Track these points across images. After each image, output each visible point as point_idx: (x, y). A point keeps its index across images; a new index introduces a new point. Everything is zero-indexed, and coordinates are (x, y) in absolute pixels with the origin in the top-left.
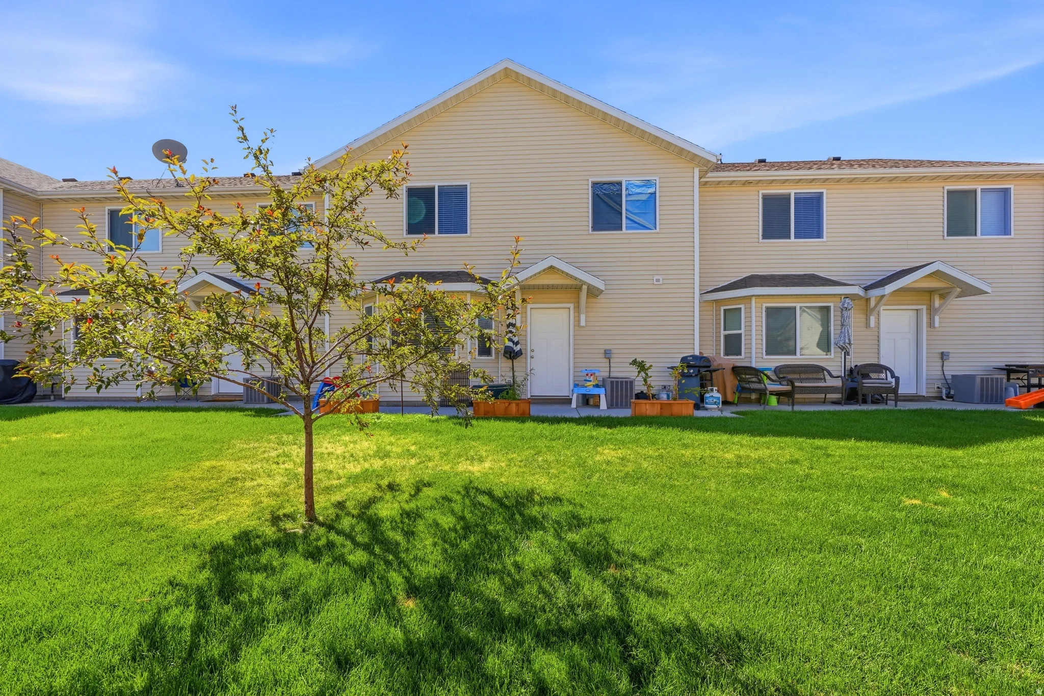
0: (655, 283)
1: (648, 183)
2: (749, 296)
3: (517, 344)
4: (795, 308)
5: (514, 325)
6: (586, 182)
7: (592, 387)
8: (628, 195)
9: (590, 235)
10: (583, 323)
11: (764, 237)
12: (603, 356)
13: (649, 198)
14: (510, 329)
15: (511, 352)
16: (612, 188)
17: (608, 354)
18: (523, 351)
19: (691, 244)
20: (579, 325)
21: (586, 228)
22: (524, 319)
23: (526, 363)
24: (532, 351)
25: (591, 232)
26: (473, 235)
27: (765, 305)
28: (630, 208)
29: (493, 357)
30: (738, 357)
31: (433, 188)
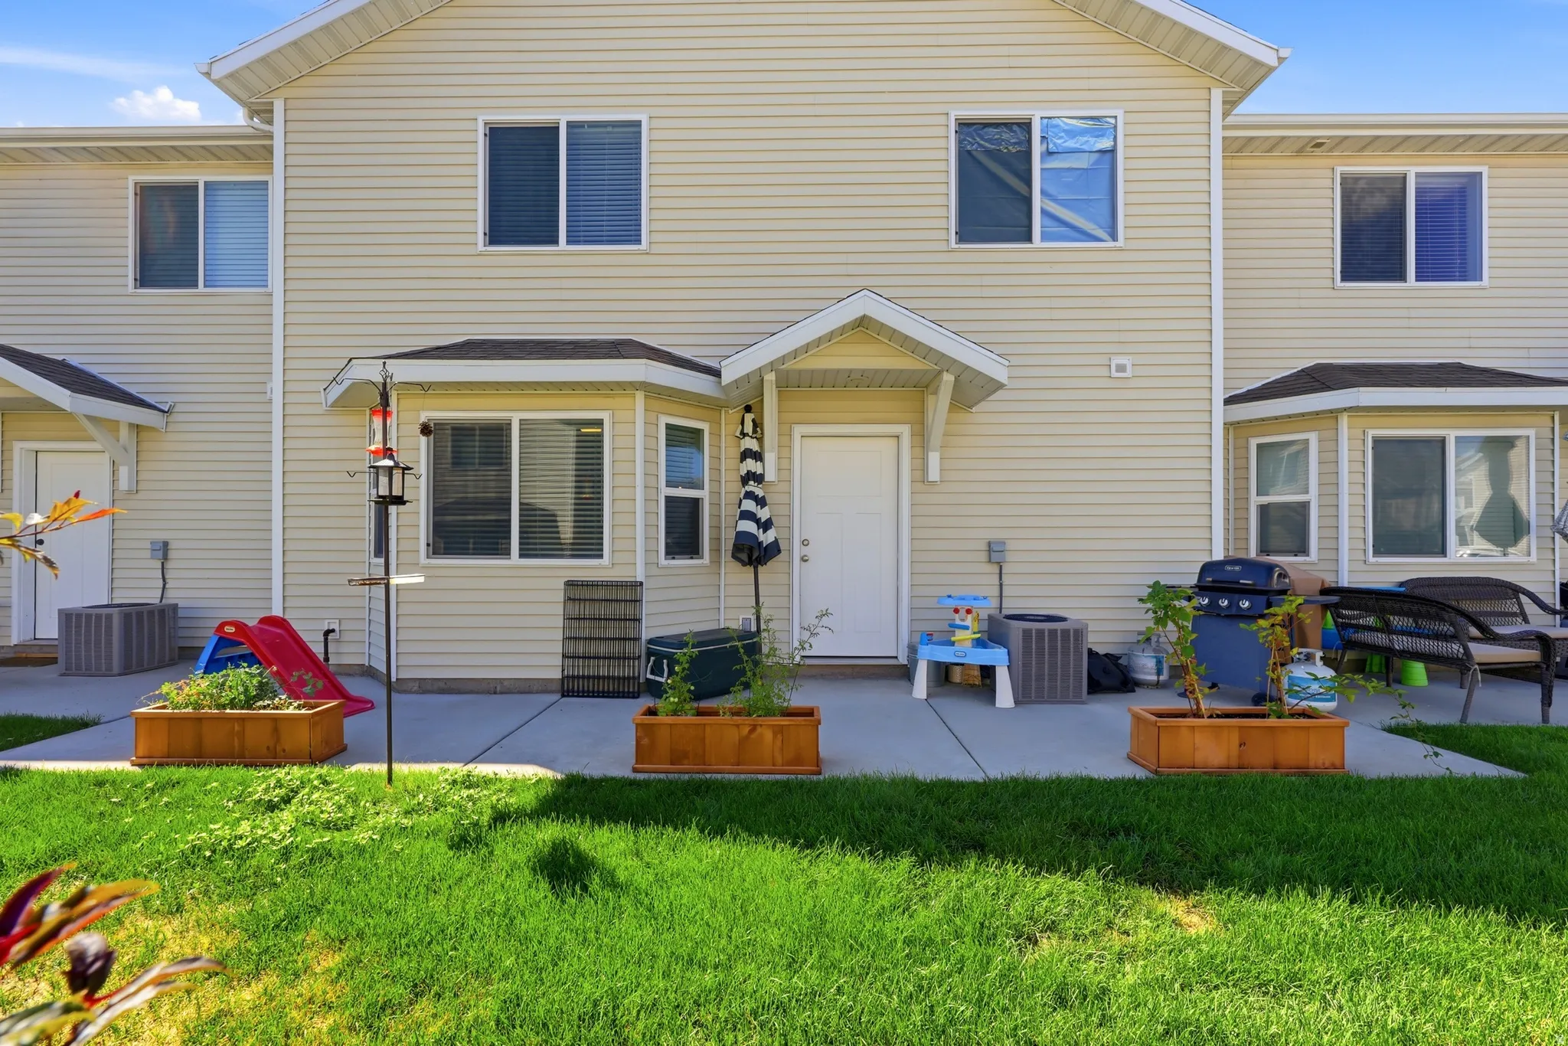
0: (1115, 374)
1: (1098, 125)
2: (1331, 411)
3: (766, 526)
4: (1442, 441)
5: (759, 478)
6: (942, 120)
7: (969, 644)
8: (1048, 154)
9: (953, 251)
10: (934, 474)
11: (1345, 277)
12: (983, 556)
13: (1096, 162)
14: (748, 488)
15: (751, 549)
16: (1005, 136)
17: (995, 553)
18: (783, 545)
19: (1205, 279)
20: (924, 480)
21: (942, 235)
22: (785, 464)
23: (790, 574)
24: (805, 543)
25: (954, 245)
26: (656, 249)
27: (1372, 433)
28: (1052, 190)
29: (706, 559)
30: (1300, 559)
31: (554, 130)
